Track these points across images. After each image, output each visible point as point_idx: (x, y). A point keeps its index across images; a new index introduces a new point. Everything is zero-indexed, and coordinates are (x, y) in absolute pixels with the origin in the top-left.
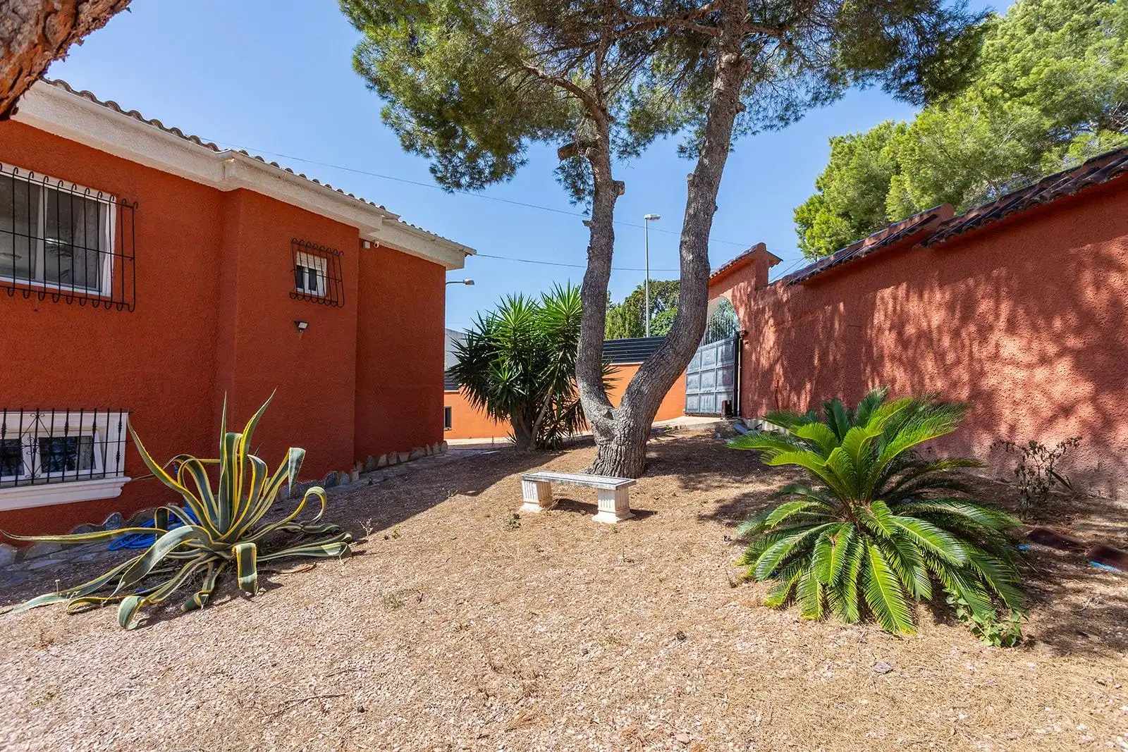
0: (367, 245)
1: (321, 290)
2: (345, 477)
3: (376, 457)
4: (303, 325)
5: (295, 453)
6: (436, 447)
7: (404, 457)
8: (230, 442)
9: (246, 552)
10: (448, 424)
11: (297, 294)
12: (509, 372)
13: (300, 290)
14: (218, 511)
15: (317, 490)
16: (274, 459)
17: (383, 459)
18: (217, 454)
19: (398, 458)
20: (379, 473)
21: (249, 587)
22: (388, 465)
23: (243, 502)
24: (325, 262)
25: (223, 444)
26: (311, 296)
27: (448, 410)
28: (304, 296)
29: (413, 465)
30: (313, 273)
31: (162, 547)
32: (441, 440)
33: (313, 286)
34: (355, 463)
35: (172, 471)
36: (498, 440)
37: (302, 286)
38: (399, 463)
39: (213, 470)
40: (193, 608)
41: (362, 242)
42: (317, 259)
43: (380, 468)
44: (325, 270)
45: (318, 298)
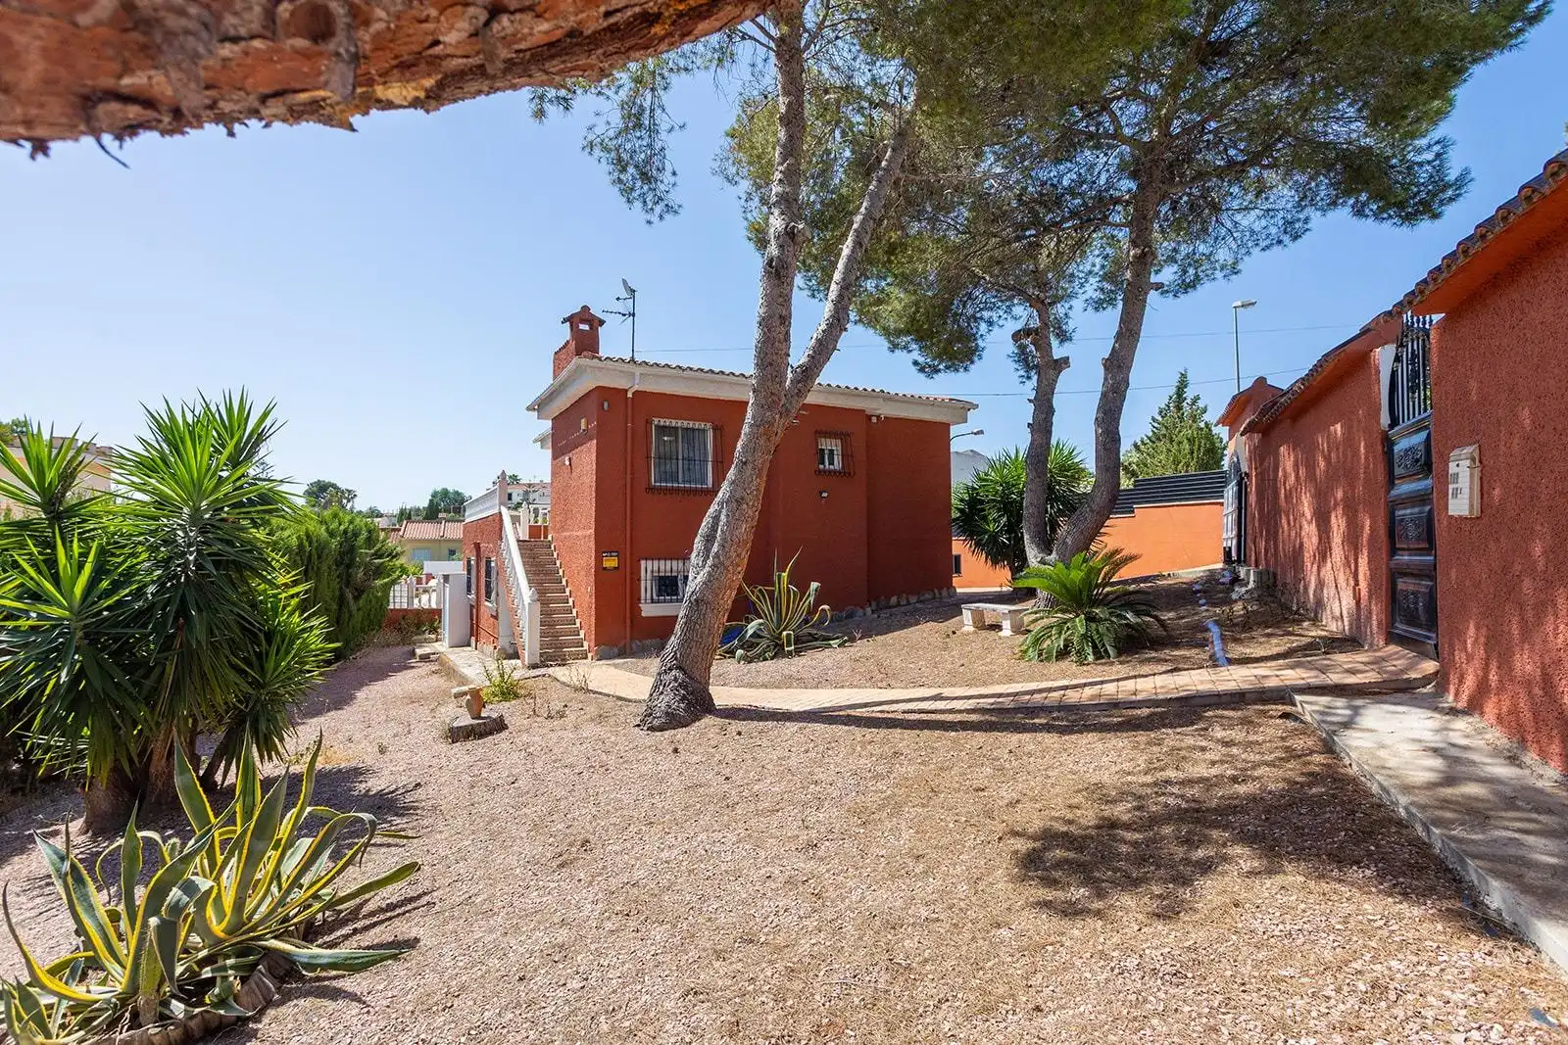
0: (874, 420)
1: (837, 464)
2: (860, 612)
3: (888, 599)
4: (825, 495)
5: (814, 585)
6: (944, 593)
7: (913, 600)
8: (779, 577)
9: (788, 635)
10: (958, 571)
11: (820, 471)
12: (995, 522)
13: (821, 466)
14: (775, 620)
15: (826, 607)
16: (803, 589)
17: (894, 600)
18: (773, 585)
19: (907, 599)
20: (888, 611)
21: (790, 653)
22: (898, 605)
23: (787, 614)
24: (839, 442)
25: (776, 579)
26: (830, 471)
27: (958, 558)
28: (825, 471)
29: (919, 606)
30: (831, 451)
31: (752, 628)
32: (950, 586)
33: (831, 463)
34: (869, 601)
35: (753, 592)
36: (1004, 589)
37: (823, 463)
38: (909, 604)
39: (771, 594)
40: (765, 659)
41: (869, 417)
42: (833, 441)
43: (890, 607)
44: (840, 448)
45: (835, 471)
